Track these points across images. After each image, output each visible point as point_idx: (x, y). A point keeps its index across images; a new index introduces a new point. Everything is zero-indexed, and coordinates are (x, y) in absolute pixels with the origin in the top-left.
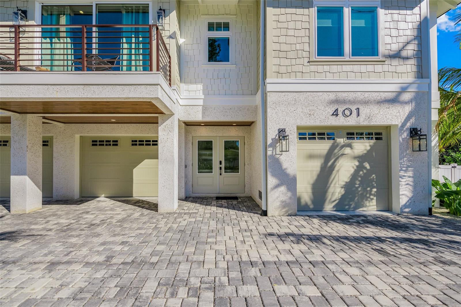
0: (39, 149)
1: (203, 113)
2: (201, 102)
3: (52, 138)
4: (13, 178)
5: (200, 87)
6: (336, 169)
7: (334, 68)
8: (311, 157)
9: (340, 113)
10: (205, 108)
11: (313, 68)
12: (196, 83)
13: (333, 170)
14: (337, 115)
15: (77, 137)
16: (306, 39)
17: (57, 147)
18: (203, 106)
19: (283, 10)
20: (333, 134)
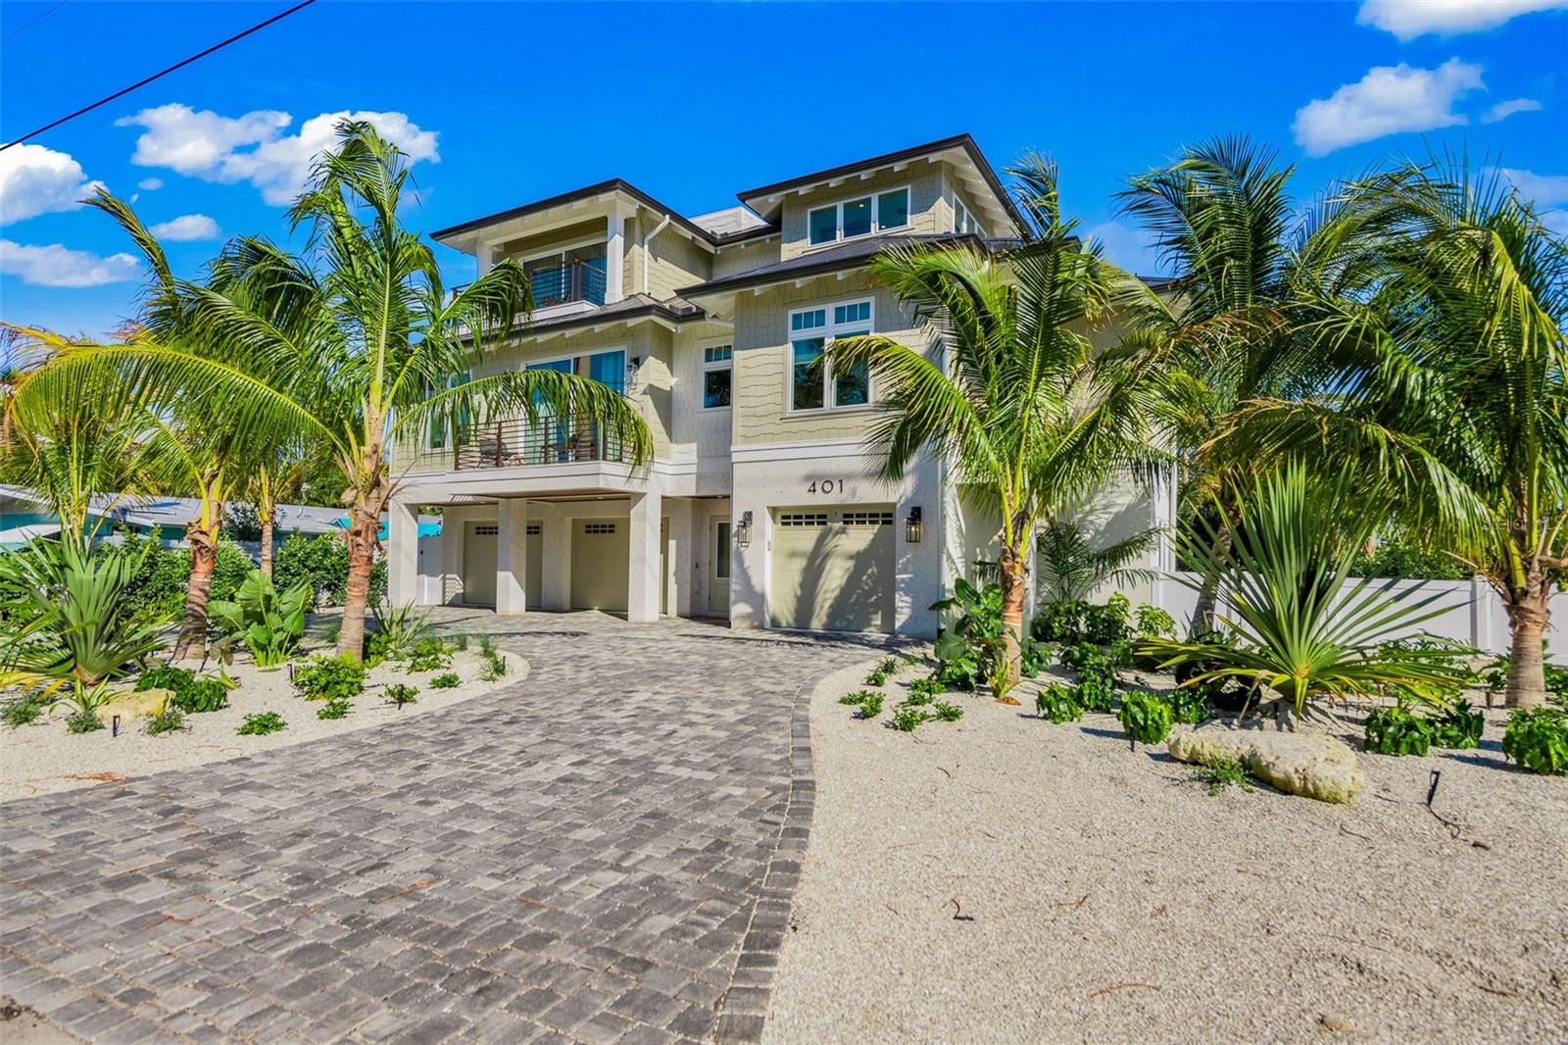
0: (523, 538)
1: (698, 484)
2: (694, 469)
3: (541, 522)
4: (499, 573)
5: (694, 446)
6: (828, 567)
7: (812, 425)
8: (793, 555)
9: (818, 488)
10: (700, 477)
11: (787, 426)
12: (689, 442)
13: (823, 571)
14: (814, 491)
15: (569, 520)
16: (779, 388)
17: (547, 534)
18: (697, 474)
19: (753, 352)
20: (825, 516)
